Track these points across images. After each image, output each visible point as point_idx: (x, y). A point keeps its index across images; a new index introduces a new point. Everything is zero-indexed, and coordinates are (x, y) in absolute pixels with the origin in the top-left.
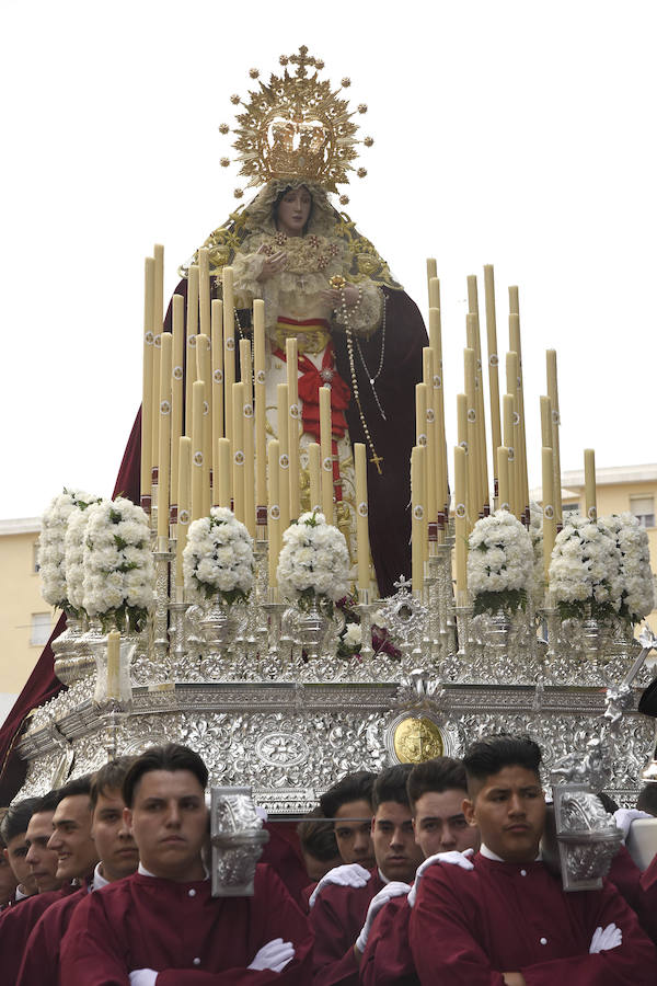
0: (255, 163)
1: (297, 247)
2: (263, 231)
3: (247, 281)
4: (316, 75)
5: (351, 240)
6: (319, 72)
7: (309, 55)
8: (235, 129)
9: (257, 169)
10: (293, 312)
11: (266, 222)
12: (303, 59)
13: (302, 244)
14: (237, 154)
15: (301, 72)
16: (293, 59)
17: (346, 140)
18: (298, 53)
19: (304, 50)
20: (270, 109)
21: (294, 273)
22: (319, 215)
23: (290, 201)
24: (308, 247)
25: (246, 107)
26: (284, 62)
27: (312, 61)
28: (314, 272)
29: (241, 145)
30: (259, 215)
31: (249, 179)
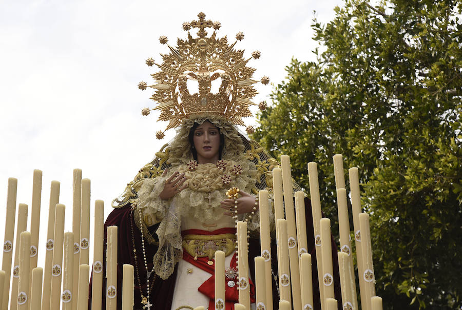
0: (171, 110)
1: (205, 171)
2: (182, 163)
3: (150, 200)
4: (214, 34)
5: (260, 161)
6: (217, 31)
7: (206, 19)
8: (151, 85)
9: (174, 114)
10: (204, 224)
11: (184, 155)
12: (202, 22)
13: (211, 167)
14: (155, 104)
15: (202, 34)
16: (194, 24)
17: (246, 81)
18: (197, 19)
19: (202, 16)
20: (180, 65)
21: (201, 192)
22: (228, 143)
23: (199, 135)
24: (215, 169)
25: (159, 67)
26: (186, 28)
27: (209, 24)
28: (219, 189)
29: (158, 97)
30: (178, 150)
31: (167, 123)
